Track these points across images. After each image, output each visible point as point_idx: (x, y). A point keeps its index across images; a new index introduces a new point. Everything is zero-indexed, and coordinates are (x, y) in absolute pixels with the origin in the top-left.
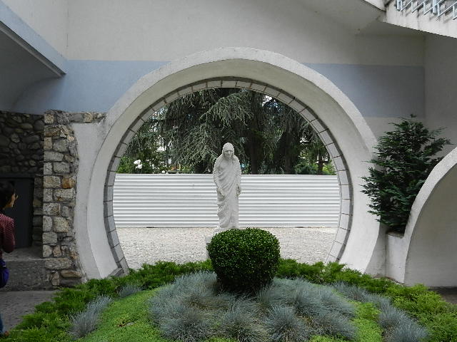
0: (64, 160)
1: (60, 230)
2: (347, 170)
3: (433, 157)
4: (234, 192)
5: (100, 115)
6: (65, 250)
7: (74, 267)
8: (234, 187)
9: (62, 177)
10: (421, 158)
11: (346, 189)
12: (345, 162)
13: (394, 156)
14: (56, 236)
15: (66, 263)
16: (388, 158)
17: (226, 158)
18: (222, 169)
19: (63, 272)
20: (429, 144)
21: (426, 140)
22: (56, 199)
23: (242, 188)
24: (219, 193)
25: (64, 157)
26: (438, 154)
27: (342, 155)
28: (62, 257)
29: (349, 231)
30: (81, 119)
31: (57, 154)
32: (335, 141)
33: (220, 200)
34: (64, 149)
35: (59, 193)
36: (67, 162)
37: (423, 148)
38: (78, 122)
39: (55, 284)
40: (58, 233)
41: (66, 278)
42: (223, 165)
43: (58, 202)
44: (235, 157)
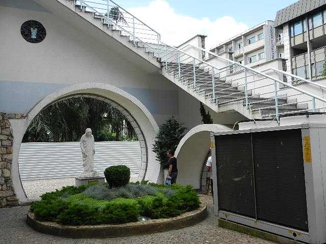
0: (8, 139)
1: (6, 176)
2: (145, 140)
3: (181, 135)
4: (92, 153)
5: (25, 115)
6: (9, 187)
7: (15, 195)
8: (92, 150)
9: (7, 148)
10: (176, 136)
11: (144, 150)
12: (144, 137)
13: (166, 135)
14: (4, 179)
15: (10, 193)
16: (163, 136)
17: (87, 136)
18: (85, 141)
19: (8, 198)
20: (180, 129)
21: (178, 127)
22: (4, 159)
23: (95, 150)
24: (83, 153)
25: (8, 138)
26: (183, 134)
27: (142, 133)
28: (7, 190)
29: (146, 170)
30: (14, 117)
31: (4, 136)
32: (139, 127)
33: (84, 157)
34: (8, 134)
35: (5, 157)
36: (10, 140)
37: (177, 130)
38: (13, 118)
39: (4, 205)
40: (5, 177)
41: (9, 201)
42: (86, 139)
43: (5, 161)
44: (92, 135)
